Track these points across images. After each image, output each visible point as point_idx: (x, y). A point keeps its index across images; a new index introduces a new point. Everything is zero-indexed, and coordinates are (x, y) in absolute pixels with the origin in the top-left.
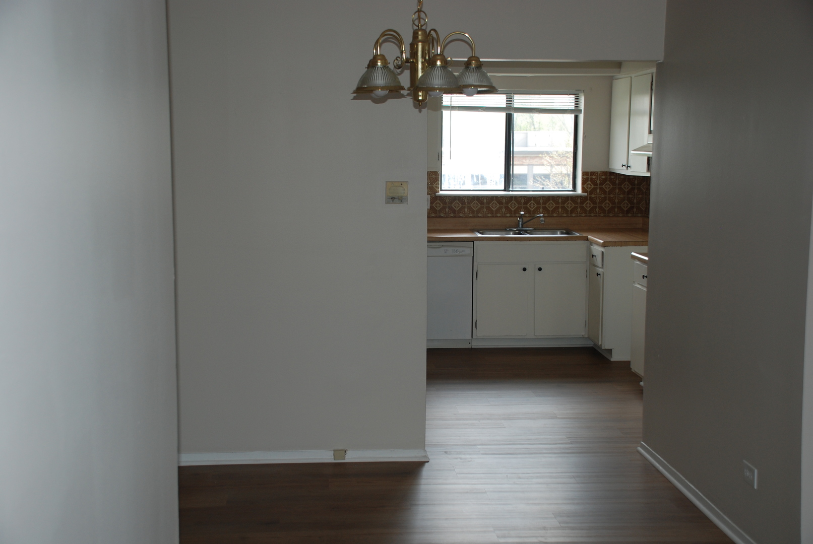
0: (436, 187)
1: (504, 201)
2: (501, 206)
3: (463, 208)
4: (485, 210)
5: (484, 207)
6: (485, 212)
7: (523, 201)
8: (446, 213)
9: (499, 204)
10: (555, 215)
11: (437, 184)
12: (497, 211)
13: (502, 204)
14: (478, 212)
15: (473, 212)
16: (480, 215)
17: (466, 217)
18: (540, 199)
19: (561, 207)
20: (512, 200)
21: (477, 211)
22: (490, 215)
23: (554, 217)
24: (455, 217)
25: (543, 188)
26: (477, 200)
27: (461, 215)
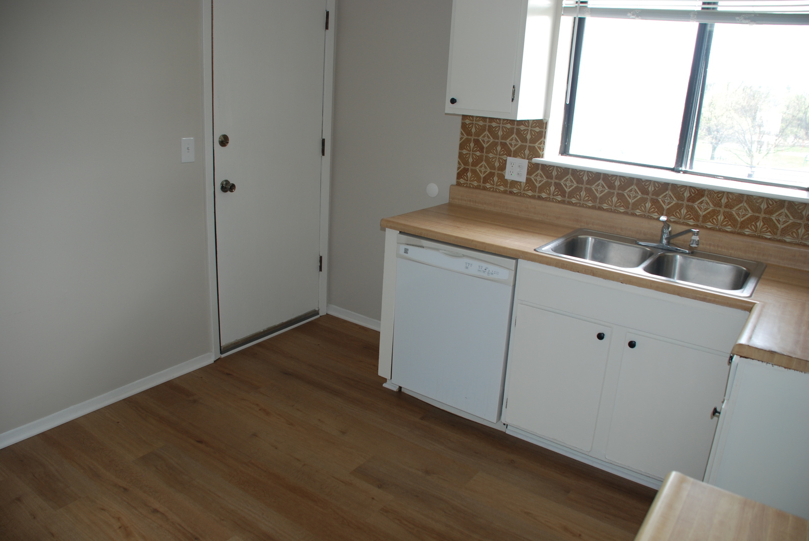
0: (540, 148)
1: (651, 189)
2: (646, 196)
3: (578, 189)
4: (615, 199)
5: (614, 193)
6: (614, 203)
7: (687, 194)
8: (549, 194)
9: (642, 193)
10: (747, 231)
11: (541, 143)
12: (636, 205)
13: (647, 193)
14: (603, 200)
15: (594, 198)
16: (605, 206)
17: (582, 206)
18: (722, 197)
19: (764, 218)
20: (667, 190)
21: (601, 198)
22: (622, 210)
23: (744, 235)
24: (563, 202)
25: (750, 175)
26: (603, 180)
27: (574, 200)
